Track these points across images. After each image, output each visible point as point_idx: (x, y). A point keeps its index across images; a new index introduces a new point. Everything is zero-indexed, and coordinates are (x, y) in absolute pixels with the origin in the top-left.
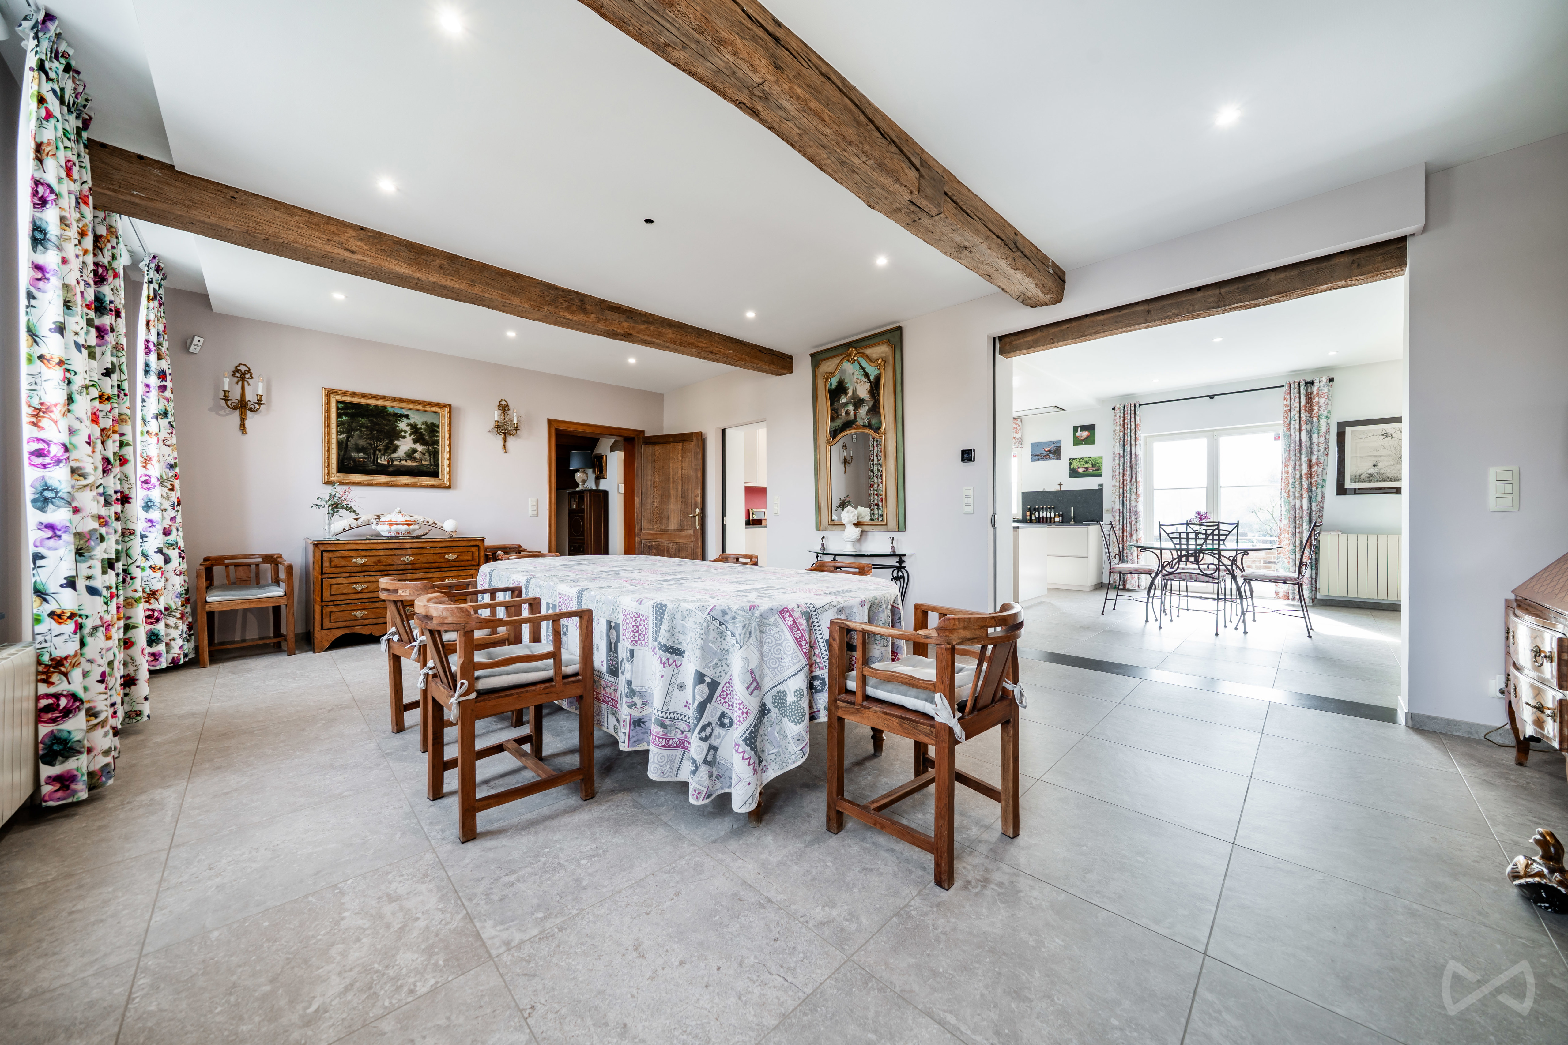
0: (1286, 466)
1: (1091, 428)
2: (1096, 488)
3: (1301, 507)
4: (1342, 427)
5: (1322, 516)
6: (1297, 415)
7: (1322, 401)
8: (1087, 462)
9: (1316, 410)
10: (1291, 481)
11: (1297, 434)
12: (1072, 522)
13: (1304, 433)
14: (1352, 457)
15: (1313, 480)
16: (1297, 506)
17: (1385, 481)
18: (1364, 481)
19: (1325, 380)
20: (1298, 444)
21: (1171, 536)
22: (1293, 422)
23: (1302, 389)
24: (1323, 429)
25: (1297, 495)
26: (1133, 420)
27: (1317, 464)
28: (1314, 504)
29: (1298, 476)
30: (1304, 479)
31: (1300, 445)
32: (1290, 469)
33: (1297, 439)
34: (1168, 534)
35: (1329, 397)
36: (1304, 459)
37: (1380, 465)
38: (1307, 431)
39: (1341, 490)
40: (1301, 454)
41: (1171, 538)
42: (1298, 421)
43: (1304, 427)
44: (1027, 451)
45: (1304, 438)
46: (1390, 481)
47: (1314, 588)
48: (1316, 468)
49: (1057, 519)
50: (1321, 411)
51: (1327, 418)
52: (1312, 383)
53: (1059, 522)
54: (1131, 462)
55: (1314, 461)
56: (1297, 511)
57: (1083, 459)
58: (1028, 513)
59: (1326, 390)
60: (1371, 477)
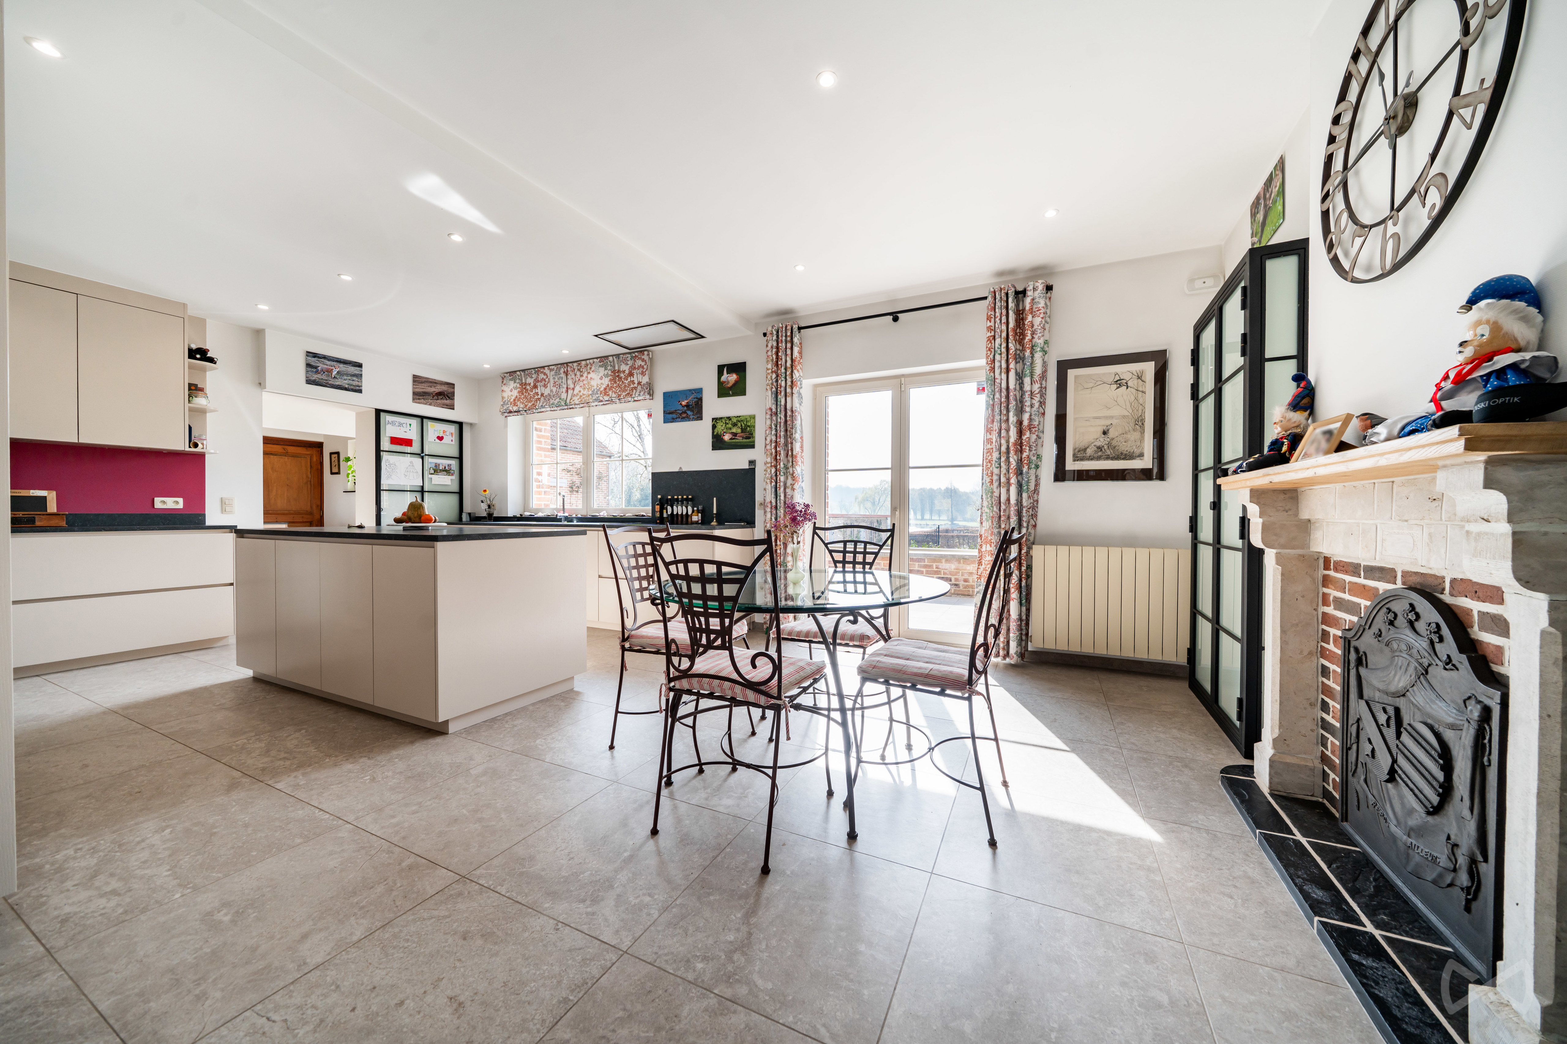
0: (989, 430)
1: (739, 368)
2: (746, 466)
3: (1008, 500)
4: (1064, 367)
5: (1036, 516)
6: (1004, 345)
7: (1037, 321)
8: (735, 425)
9: (1029, 337)
10: (996, 455)
11: (1004, 376)
12: (714, 523)
13: (1012, 374)
14: (1075, 419)
15: (1025, 455)
16: (1003, 499)
17: (1117, 458)
18: (1091, 458)
19: (1040, 286)
20: (1004, 393)
21: (831, 547)
22: (998, 357)
23: (1010, 300)
24: (1038, 370)
25: (1003, 479)
26: (789, 352)
27: (1030, 427)
28: (1025, 495)
29: (1003, 449)
30: (1012, 453)
31: (1007, 397)
32: (994, 436)
33: (1004, 385)
34: (826, 545)
35: (1047, 317)
36: (1013, 419)
37: (1112, 434)
38: (1017, 374)
39: (1061, 475)
40: (1008, 411)
41: (831, 552)
42: (1004, 355)
43: (1012, 366)
44: (658, 405)
45: (1012, 386)
46: (1124, 459)
47: (1024, 635)
48: (1028, 434)
49: (695, 518)
50: (1036, 340)
51: (1045, 352)
52: (1024, 292)
53: (697, 523)
54: (786, 421)
55: (1026, 423)
56: (1003, 507)
57: (729, 418)
58: (658, 508)
59: (1042, 304)
60: (1100, 453)
